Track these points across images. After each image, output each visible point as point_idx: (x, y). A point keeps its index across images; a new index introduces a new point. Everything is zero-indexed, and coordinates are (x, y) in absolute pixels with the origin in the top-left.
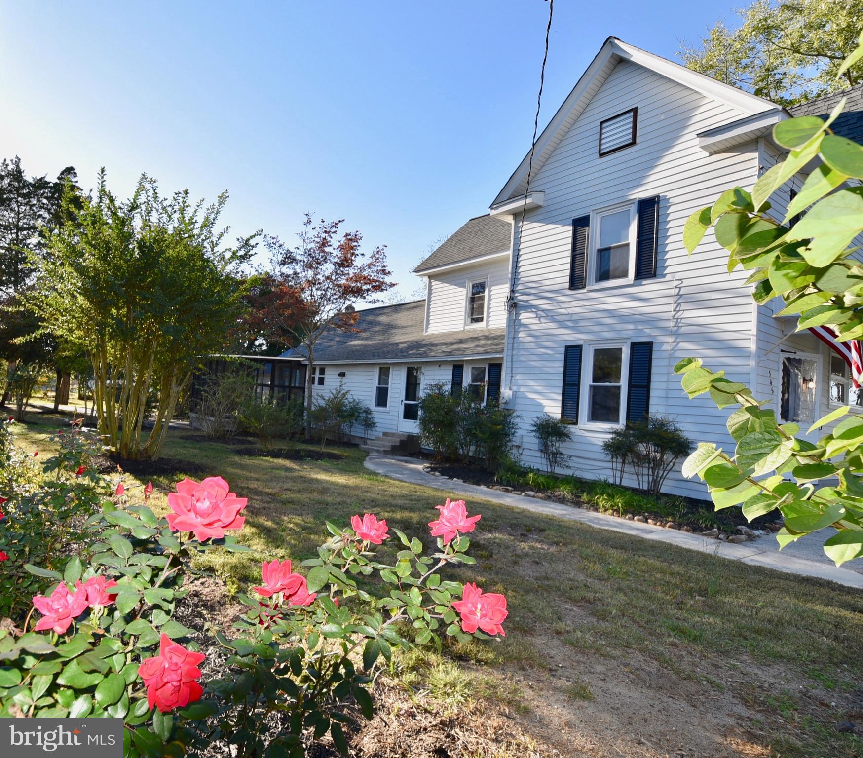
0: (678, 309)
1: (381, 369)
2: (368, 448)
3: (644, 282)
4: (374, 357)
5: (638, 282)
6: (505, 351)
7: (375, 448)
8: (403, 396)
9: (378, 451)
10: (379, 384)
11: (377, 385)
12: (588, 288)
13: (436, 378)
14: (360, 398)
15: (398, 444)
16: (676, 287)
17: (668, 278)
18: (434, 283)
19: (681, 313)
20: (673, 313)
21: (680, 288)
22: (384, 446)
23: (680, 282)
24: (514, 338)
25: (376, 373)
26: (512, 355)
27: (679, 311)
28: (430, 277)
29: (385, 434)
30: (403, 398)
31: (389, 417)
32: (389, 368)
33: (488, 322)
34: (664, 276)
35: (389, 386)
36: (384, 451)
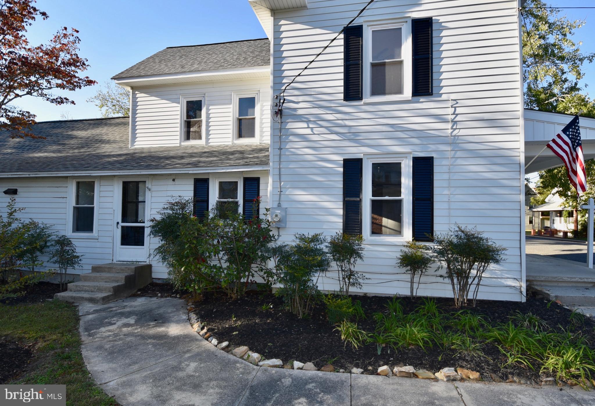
0: (455, 127)
1: (78, 184)
2: (74, 298)
3: (422, 99)
4: (67, 169)
5: (416, 98)
6: (271, 164)
7: (86, 295)
8: (119, 217)
9: (92, 300)
10: (77, 204)
11: (73, 203)
12: (365, 100)
13: (177, 194)
14: (45, 222)
15: (122, 282)
16: (452, 107)
17: (444, 97)
18: (139, 95)
19: (457, 131)
20: (451, 131)
21: (455, 108)
22: (100, 290)
23: (455, 102)
24: (280, 149)
25: (72, 189)
26: (280, 169)
27: (456, 129)
28: (134, 88)
29: (96, 269)
30: (120, 220)
31: (98, 245)
32: (94, 182)
33: (207, 139)
34: (440, 95)
35: (95, 205)
36: (104, 299)
